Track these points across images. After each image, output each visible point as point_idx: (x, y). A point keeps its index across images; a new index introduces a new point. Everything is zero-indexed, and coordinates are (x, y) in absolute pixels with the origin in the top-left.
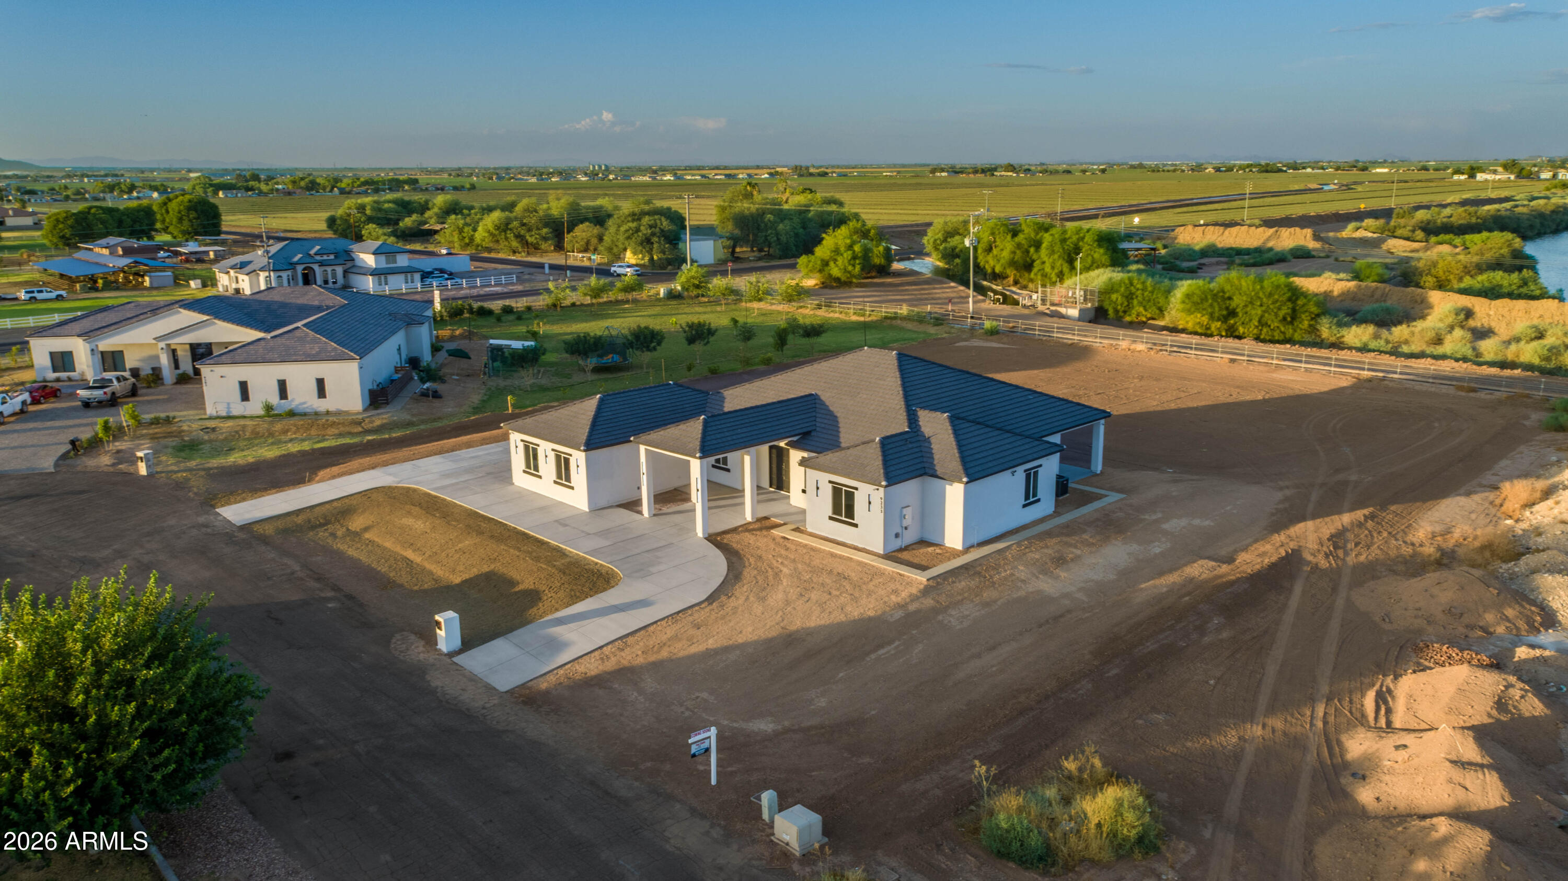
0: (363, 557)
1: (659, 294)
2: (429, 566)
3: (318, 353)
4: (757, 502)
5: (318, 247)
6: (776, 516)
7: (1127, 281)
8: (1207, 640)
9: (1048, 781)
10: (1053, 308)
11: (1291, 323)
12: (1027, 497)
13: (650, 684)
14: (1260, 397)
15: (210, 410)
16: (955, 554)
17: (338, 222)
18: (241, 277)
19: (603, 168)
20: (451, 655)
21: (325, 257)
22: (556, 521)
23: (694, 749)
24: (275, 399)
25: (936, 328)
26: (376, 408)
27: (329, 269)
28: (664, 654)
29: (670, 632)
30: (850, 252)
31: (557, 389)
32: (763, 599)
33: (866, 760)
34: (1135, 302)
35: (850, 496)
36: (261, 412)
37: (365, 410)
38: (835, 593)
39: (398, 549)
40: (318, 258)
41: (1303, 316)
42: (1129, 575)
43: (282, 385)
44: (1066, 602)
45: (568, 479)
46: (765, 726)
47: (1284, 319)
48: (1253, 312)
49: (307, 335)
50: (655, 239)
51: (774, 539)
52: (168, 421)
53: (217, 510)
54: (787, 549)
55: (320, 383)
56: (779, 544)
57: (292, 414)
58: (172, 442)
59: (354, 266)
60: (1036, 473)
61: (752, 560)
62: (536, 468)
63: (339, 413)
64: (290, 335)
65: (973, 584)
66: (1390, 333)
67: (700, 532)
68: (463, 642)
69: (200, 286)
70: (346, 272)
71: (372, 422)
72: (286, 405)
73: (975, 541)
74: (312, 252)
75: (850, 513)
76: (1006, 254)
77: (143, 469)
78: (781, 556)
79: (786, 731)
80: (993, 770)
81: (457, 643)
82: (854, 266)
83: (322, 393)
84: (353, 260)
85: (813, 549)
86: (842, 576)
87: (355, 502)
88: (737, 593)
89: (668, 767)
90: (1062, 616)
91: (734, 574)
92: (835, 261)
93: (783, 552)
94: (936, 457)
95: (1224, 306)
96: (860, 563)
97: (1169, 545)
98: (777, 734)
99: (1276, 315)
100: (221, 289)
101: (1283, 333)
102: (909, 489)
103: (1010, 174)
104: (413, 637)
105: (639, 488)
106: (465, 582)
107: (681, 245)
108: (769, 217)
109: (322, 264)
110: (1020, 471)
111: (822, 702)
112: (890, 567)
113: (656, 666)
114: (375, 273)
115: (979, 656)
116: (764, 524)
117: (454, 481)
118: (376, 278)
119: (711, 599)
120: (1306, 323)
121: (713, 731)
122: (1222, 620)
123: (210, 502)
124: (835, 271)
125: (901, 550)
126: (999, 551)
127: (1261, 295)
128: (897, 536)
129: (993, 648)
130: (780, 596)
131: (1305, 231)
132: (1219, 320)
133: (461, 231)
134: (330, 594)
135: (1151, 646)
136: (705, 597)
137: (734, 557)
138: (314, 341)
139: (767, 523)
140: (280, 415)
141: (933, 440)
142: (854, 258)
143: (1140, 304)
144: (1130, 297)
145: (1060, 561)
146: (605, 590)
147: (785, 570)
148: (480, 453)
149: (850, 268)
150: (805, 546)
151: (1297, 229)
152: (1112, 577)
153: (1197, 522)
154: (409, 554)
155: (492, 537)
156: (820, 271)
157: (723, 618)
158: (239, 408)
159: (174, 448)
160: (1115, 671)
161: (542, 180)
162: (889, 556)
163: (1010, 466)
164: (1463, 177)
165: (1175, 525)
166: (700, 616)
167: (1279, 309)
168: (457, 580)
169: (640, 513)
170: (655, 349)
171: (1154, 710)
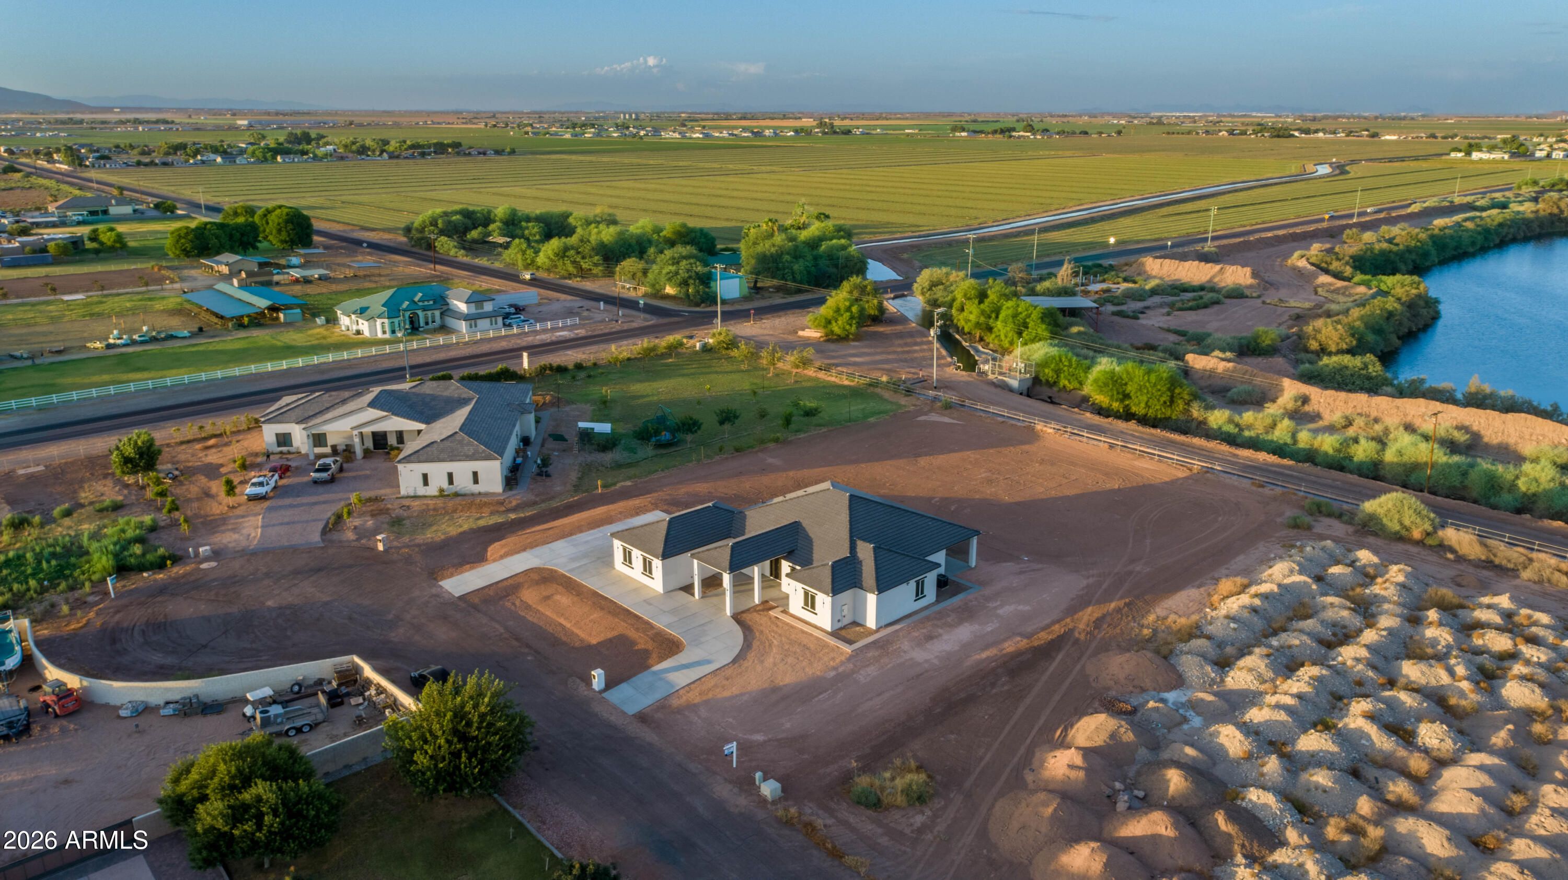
0: (535, 621)
1: (695, 346)
2: (576, 630)
3: (474, 454)
4: (763, 588)
5: (420, 294)
6: (773, 600)
7: (1057, 359)
8: (994, 691)
9: (886, 769)
10: (1000, 377)
11: (1171, 406)
12: (917, 595)
13: (703, 713)
14: (1116, 487)
15: (403, 492)
16: (871, 632)
17: (414, 232)
18: (360, 321)
19: (634, 116)
20: (601, 692)
21: (426, 303)
22: (645, 601)
23: (726, 752)
24: (445, 484)
25: (906, 399)
26: (511, 489)
27: (429, 313)
28: (710, 696)
29: (712, 683)
30: (848, 314)
31: (629, 465)
32: (762, 662)
33: (806, 756)
34: (1062, 375)
35: (813, 598)
36: (436, 493)
37: (504, 491)
38: (801, 659)
39: (554, 617)
40: (421, 304)
41: (1179, 402)
42: (967, 648)
43: (450, 476)
44: (926, 665)
45: (651, 572)
46: (759, 737)
47: (1165, 402)
48: (1140, 398)
49: (463, 438)
50: (691, 281)
51: (770, 618)
52: (376, 499)
53: (440, 583)
54: (777, 626)
55: (475, 474)
56: (772, 622)
57: (457, 495)
58: (384, 518)
59: (448, 309)
60: (923, 582)
61: (757, 634)
62: (630, 562)
63: (487, 494)
64: (453, 438)
65: (877, 654)
66: (1241, 418)
67: (728, 612)
68: (606, 685)
69: (324, 322)
70: (442, 314)
71: (510, 502)
72: (453, 489)
73: (883, 624)
74: (416, 299)
75: (813, 607)
76: (972, 317)
77: (381, 547)
78: (773, 631)
79: (770, 740)
80: (860, 765)
81: (603, 686)
82: (851, 325)
83: (476, 481)
84: (448, 304)
85: (792, 627)
86: (806, 647)
87: (521, 580)
88: (748, 657)
89: (713, 758)
90: (921, 674)
91: (747, 645)
92: (836, 321)
93: (775, 628)
94: (864, 575)
95: (1121, 390)
96: (817, 638)
97: (998, 625)
98: (765, 742)
99: (1159, 400)
100: (343, 328)
101: (1164, 413)
102: (847, 596)
103: (1029, 134)
104: (578, 681)
105: (692, 577)
106: (599, 643)
107: (712, 284)
108: (787, 257)
109: (424, 309)
110: (913, 584)
111: (788, 725)
112: (832, 642)
113: (706, 702)
114: (467, 318)
115: (871, 699)
116: (766, 606)
117: (578, 564)
118: (468, 322)
119: (734, 661)
120: (1181, 406)
121: (735, 743)
122: (1007, 678)
123: (434, 575)
124: (836, 329)
125: (841, 629)
126: (897, 631)
127: (1147, 384)
128: (839, 621)
129: (880, 695)
130: (771, 660)
131: (1245, 269)
132: (1117, 400)
133: (524, 253)
134: (526, 650)
135: (963, 695)
136: (730, 660)
137: (747, 629)
138: (469, 444)
139: (767, 606)
140: (448, 495)
141: (864, 564)
142: (852, 318)
143: (1065, 378)
144: (1058, 372)
145: (930, 638)
146: (677, 653)
147: (775, 642)
148: (589, 538)
149: (848, 327)
150: (788, 624)
151: (1239, 267)
152: (957, 648)
153: (1021, 607)
154: (562, 621)
155: (610, 612)
156: (825, 327)
157: (741, 673)
158: (422, 491)
159: (388, 523)
160: (939, 710)
161: (576, 136)
162: (835, 634)
163: (906, 581)
164: (1460, 155)
165: (1007, 610)
166: (729, 672)
167: (1161, 396)
168: (594, 641)
169: (693, 595)
170: (696, 431)
171: (952, 733)
